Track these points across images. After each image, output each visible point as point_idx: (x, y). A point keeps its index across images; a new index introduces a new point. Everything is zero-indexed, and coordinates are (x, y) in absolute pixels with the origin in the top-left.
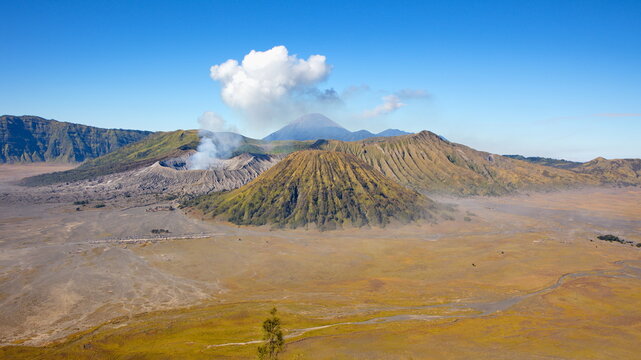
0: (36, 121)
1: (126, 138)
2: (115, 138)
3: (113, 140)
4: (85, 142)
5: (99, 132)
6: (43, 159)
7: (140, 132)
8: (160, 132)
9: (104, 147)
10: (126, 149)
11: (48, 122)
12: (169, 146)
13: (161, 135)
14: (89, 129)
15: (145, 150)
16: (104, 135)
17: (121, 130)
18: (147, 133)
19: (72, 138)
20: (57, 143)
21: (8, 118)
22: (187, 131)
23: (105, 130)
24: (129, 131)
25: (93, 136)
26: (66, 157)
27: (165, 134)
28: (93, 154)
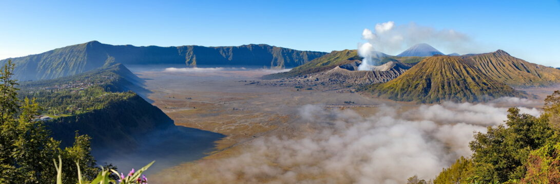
0: (266, 46)
1: (313, 55)
2: (307, 56)
3: (305, 58)
4: (290, 57)
5: (298, 53)
6: (270, 67)
7: (320, 53)
8: (335, 51)
9: (301, 61)
10: (315, 61)
11: (272, 47)
12: (340, 59)
13: (336, 53)
14: (293, 50)
15: (327, 61)
16: (301, 54)
17: (310, 52)
18: (325, 53)
19: (284, 56)
20: (276, 59)
21: (252, 45)
22: (351, 51)
23: (301, 52)
24: (314, 52)
25: (294, 56)
26: (280, 67)
27: (338, 52)
28: (296, 65)
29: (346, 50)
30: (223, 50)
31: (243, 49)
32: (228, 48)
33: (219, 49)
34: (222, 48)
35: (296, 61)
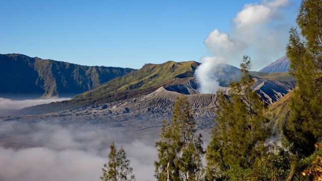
1: (108, 74)
5: (82, 69)
7: (122, 69)
8: (150, 64)
10: (116, 81)
12: (161, 78)
13: (151, 67)
14: (72, 65)
15: (136, 82)
16: (88, 72)
17: (103, 67)
18: (129, 70)
19: (57, 75)
20: (42, 81)
22: (179, 63)
23: (87, 68)
24: (111, 68)
25: (75, 74)
26: (50, 94)
27: (155, 66)
28: (81, 90)
29: (169, 62)
35: (79, 83)
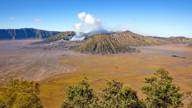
0: (33, 29)
1: (55, 33)
3: (51, 34)
4: (45, 34)
5: (48, 32)
6: (35, 39)
7: (58, 32)
9: (49, 35)
10: (55, 36)
11: (36, 30)
14: (45, 31)
15: (59, 36)
17: (53, 31)
18: (59, 32)
19: (42, 33)
20: (38, 35)
21: (26, 29)
23: (49, 31)
25: (46, 33)
26: (40, 38)
27: (64, 32)
28: (47, 37)
29: (67, 31)
30: (11, 31)
31: (22, 30)
32: (13, 30)
33: (8, 30)
34: (10, 30)
35: (47, 35)
